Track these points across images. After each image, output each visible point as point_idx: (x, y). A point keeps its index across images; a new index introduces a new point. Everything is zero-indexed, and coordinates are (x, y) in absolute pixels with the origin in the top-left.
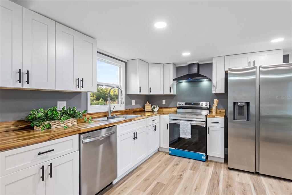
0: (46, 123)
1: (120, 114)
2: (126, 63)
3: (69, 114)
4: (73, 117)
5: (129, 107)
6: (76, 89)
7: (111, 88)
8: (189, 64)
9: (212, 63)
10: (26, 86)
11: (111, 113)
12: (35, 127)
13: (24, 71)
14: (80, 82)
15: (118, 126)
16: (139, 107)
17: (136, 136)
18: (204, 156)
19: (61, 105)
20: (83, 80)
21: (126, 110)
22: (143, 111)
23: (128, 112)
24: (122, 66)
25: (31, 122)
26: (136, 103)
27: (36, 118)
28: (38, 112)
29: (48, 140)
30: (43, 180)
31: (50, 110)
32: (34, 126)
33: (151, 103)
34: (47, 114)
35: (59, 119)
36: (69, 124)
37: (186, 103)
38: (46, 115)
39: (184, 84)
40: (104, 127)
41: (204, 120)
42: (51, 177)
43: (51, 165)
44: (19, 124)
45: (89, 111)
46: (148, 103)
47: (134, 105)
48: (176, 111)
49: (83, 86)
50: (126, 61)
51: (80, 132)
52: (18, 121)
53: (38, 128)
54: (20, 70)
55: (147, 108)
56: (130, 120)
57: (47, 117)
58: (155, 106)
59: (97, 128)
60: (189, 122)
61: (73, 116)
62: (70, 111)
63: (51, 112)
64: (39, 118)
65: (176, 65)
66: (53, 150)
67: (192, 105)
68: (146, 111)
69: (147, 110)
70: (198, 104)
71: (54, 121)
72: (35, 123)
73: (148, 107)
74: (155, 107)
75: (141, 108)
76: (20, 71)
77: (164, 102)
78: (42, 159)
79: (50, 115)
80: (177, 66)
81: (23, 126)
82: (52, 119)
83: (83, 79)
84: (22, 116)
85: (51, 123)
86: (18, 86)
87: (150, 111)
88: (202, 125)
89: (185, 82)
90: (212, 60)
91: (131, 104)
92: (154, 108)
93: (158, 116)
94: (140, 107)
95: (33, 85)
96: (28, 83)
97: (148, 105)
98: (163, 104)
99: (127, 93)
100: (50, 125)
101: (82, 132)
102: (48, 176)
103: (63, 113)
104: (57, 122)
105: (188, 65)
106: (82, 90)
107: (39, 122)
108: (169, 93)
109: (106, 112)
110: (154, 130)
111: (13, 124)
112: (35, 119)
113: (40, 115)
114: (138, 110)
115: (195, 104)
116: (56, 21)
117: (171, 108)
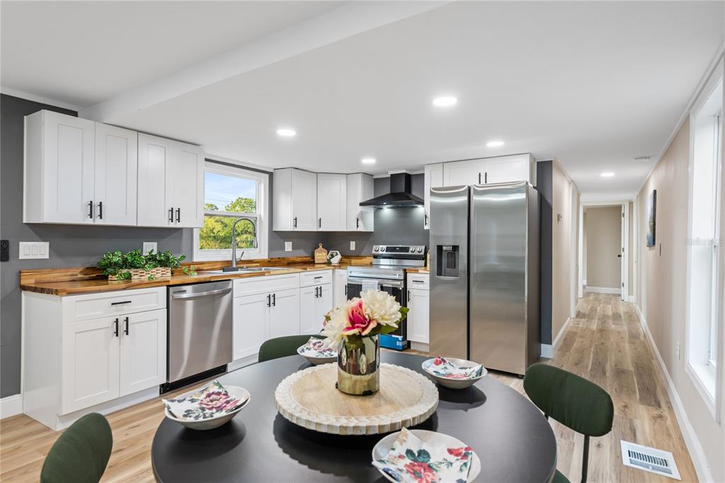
0: (125, 271)
1: (257, 266)
2: (271, 175)
3: (159, 261)
4: (166, 266)
5: (278, 254)
6: (169, 224)
7: (237, 219)
8: (391, 175)
9: (423, 174)
10: (98, 222)
11: (237, 263)
12: (110, 276)
13: (96, 203)
14: (175, 214)
15: (236, 281)
16: (302, 254)
17: (272, 300)
18: (400, 341)
19: (150, 247)
20: (179, 211)
21: (271, 259)
22: (310, 262)
23: (275, 262)
24: (263, 180)
25: (105, 269)
26: (294, 248)
27: (111, 263)
28: (113, 255)
29: (124, 289)
30: (117, 335)
31: (131, 254)
32: (108, 275)
33: (328, 248)
34: (127, 259)
35: (143, 267)
36: (159, 275)
37: (387, 248)
38: (125, 261)
39: (387, 212)
40: (208, 280)
41: (402, 278)
42: (127, 334)
43: (127, 320)
44: (88, 271)
45: (195, 260)
46: (321, 246)
47: (291, 250)
48: (371, 263)
49: (179, 220)
50: (272, 171)
51: (168, 284)
52: (87, 268)
53: (114, 278)
54: (91, 202)
55: (319, 258)
56: (263, 274)
57: (125, 264)
58: (334, 252)
59: (196, 281)
60: (377, 281)
61: (164, 263)
62: (160, 256)
63: (132, 257)
64: (116, 264)
65: (372, 176)
66: (130, 302)
67: (397, 251)
68: (316, 262)
69: (318, 260)
70: (406, 249)
71: (135, 270)
72: (110, 270)
73: (321, 255)
74: (334, 254)
75: (306, 257)
76: (91, 204)
77: (353, 246)
78: (116, 311)
79: (130, 261)
80: (374, 177)
81: (94, 275)
82: (133, 266)
83: (179, 209)
84: (93, 261)
85: (132, 271)
86: (89, 222)
87: (324, 263)
88: (398, 287)
89: (388, 208)
90: (423, 169)
91: (283, 248)
92: (333, 256)
93: (331, 271)
94: (305, 254)
95: (108, 220)
96: (101, 218)
97: (321, 252)
98: (351, 249)
99: (274, 230)
100: (130, 274)
101: (171, 283)
102: (123, 334)
103: (150, 259)
104: (140, 270)
105: (389, 176)
106: (179, 225)
107: (115, 269)
108: (354, 229)
109: (228, 261)
110: (317, 296)
111: (81, 272)
112: (110, 265)
113: (116, 259)
114: (299, 259)
115: (402, 249)
116: (138, 131)
117: (365, 257)
